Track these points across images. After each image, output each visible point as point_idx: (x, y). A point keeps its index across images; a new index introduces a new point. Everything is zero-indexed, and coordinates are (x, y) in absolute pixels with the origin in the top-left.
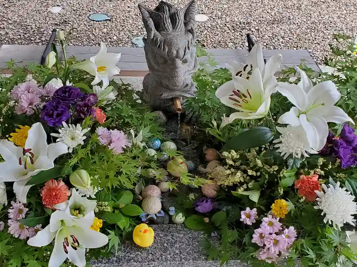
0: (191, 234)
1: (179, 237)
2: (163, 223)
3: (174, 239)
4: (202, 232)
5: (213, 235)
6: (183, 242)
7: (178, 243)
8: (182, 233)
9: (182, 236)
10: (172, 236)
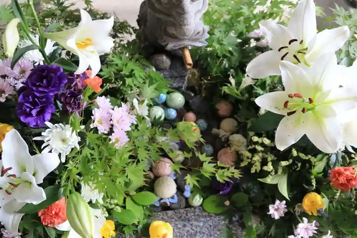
0: (211, 221)
1: (199, 226)
2: (180, 208)
3: (193, 230)
4: (222, 217)
5: (234, 219)
6: (203, 233)
7: (198, 234)
8: (202, 221)
9: (201, 224)
10: (191, 225)
